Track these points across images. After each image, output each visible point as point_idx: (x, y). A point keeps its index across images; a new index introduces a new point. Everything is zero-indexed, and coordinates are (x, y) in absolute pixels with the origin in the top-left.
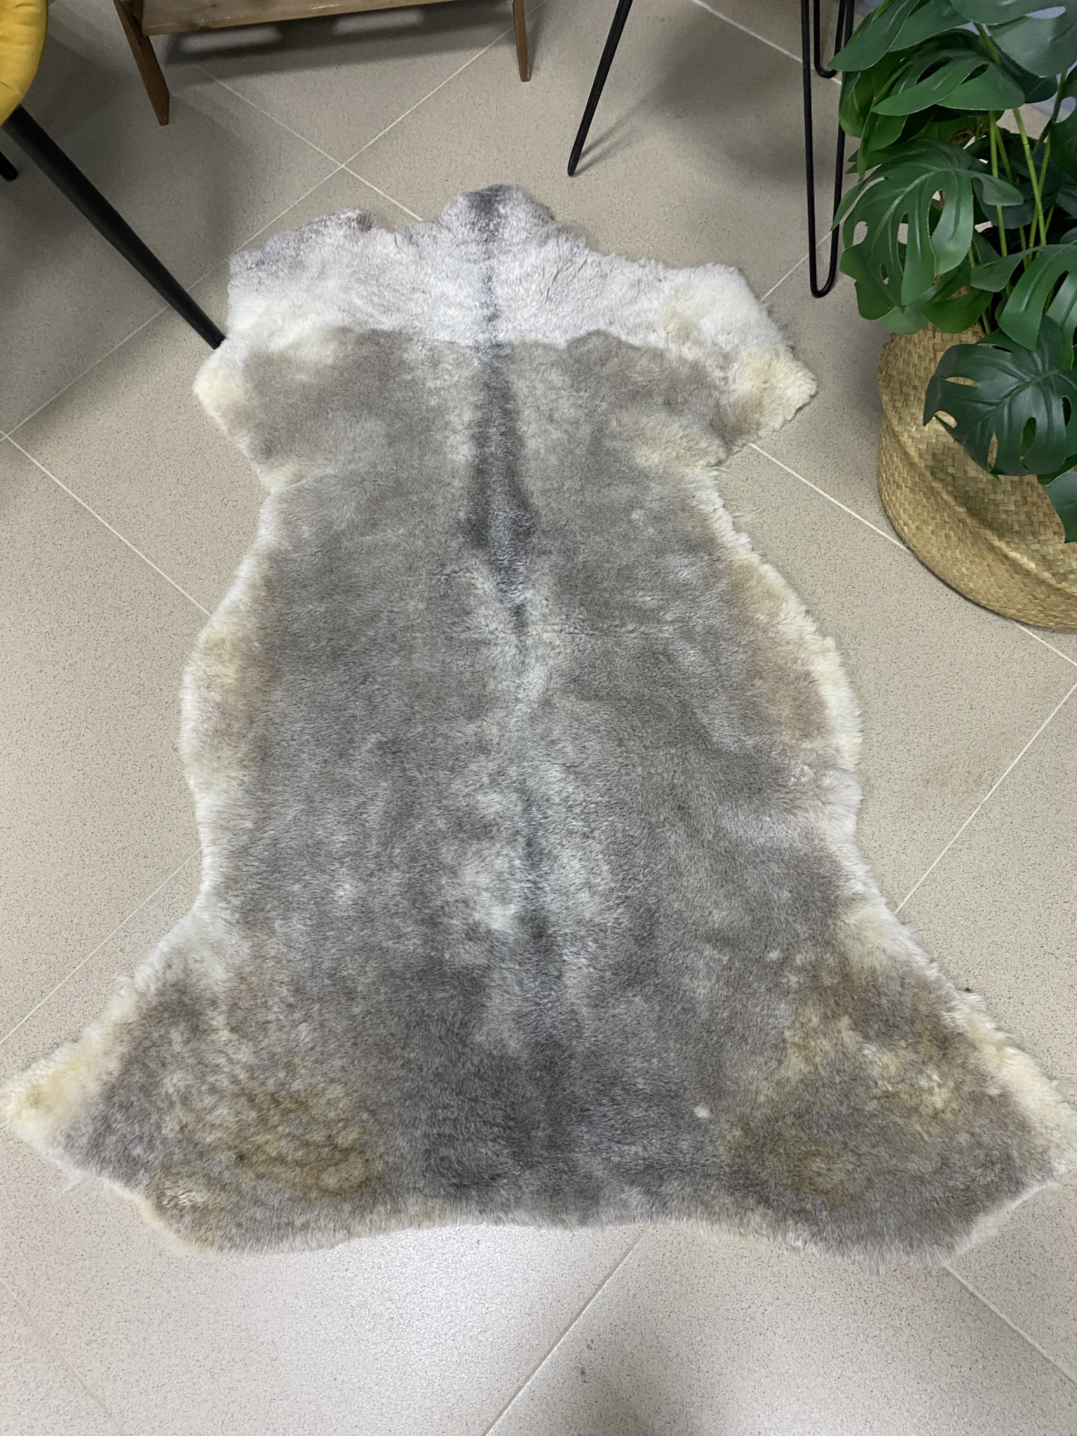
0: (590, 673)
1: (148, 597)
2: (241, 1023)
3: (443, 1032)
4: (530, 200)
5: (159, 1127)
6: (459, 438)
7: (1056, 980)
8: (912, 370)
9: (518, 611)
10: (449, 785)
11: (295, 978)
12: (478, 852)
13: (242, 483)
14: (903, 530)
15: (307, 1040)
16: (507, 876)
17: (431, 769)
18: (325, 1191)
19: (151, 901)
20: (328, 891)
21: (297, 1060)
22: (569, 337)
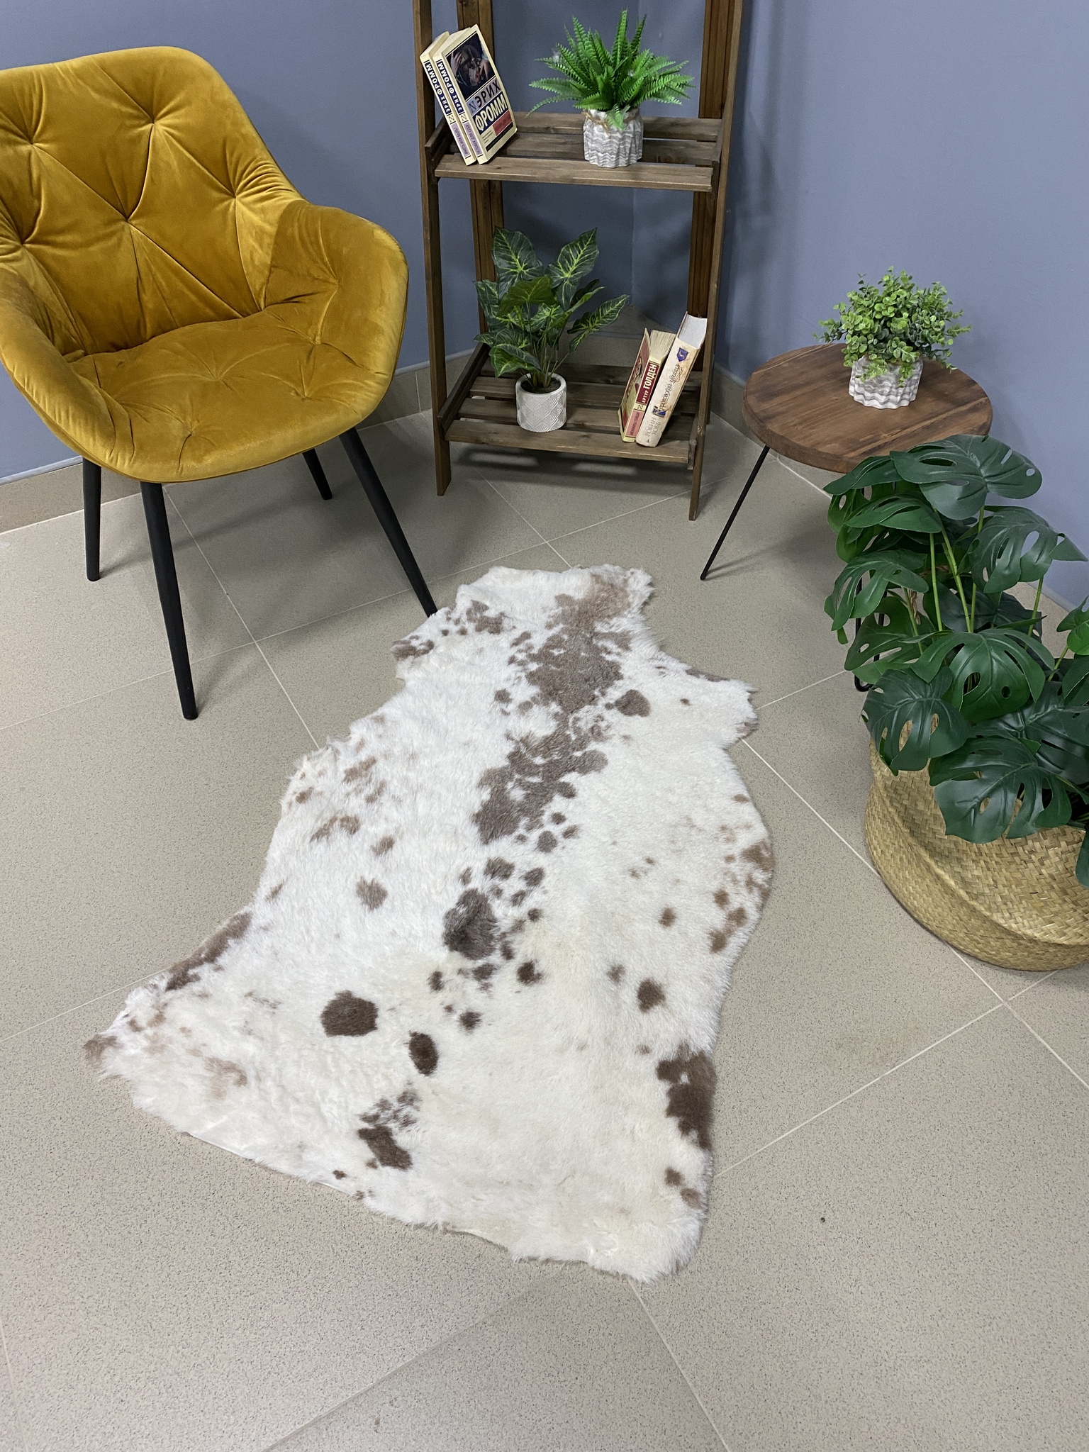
14: (874, 854)
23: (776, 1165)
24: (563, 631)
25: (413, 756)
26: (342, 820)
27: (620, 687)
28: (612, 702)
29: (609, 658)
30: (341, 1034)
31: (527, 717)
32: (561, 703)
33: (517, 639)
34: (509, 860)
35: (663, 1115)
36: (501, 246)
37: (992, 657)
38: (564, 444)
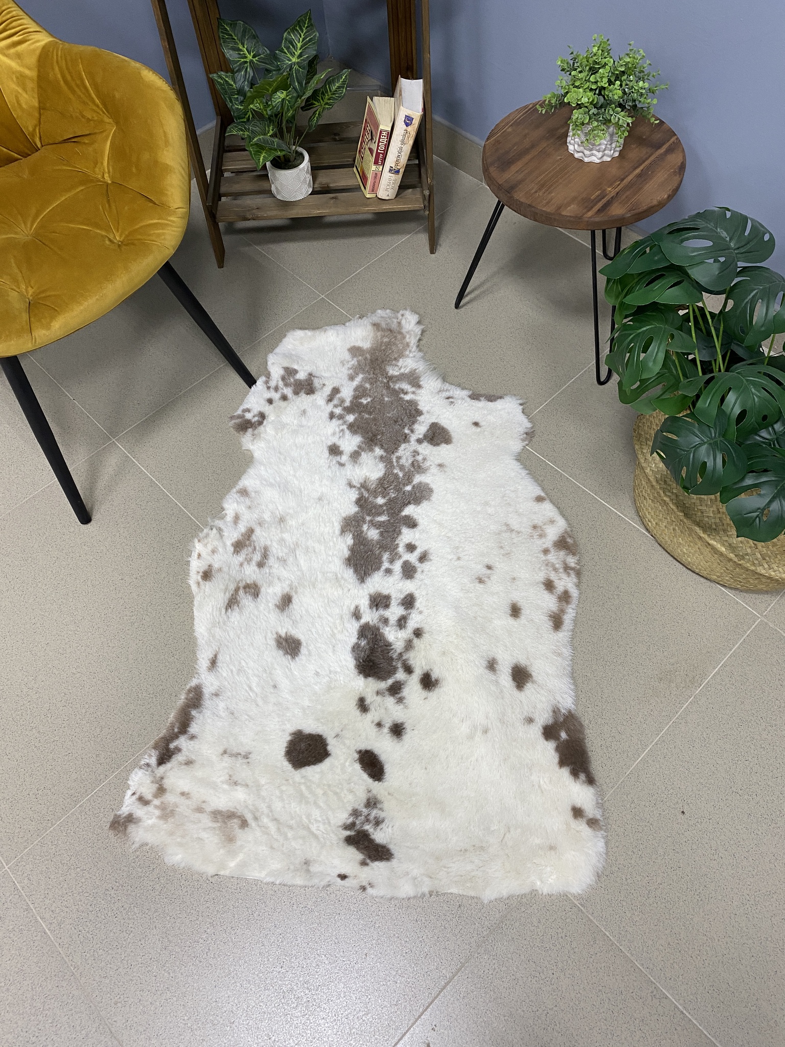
7: (740, 810)
14: (648, 524)
23: (641, 781)
24: (364, 380)
25: (282, 520)
26: (245, 588)
27: (423, 422)
28: (421, 436)
29: (407, 397)
30: (304, 766)
31: (360, 464)
32: (382, 447)
33: (329, 396)
34: (385, 592)
35: (557, 767)
36: (227, 38)
37: (753, 394)
38: (319, 209)
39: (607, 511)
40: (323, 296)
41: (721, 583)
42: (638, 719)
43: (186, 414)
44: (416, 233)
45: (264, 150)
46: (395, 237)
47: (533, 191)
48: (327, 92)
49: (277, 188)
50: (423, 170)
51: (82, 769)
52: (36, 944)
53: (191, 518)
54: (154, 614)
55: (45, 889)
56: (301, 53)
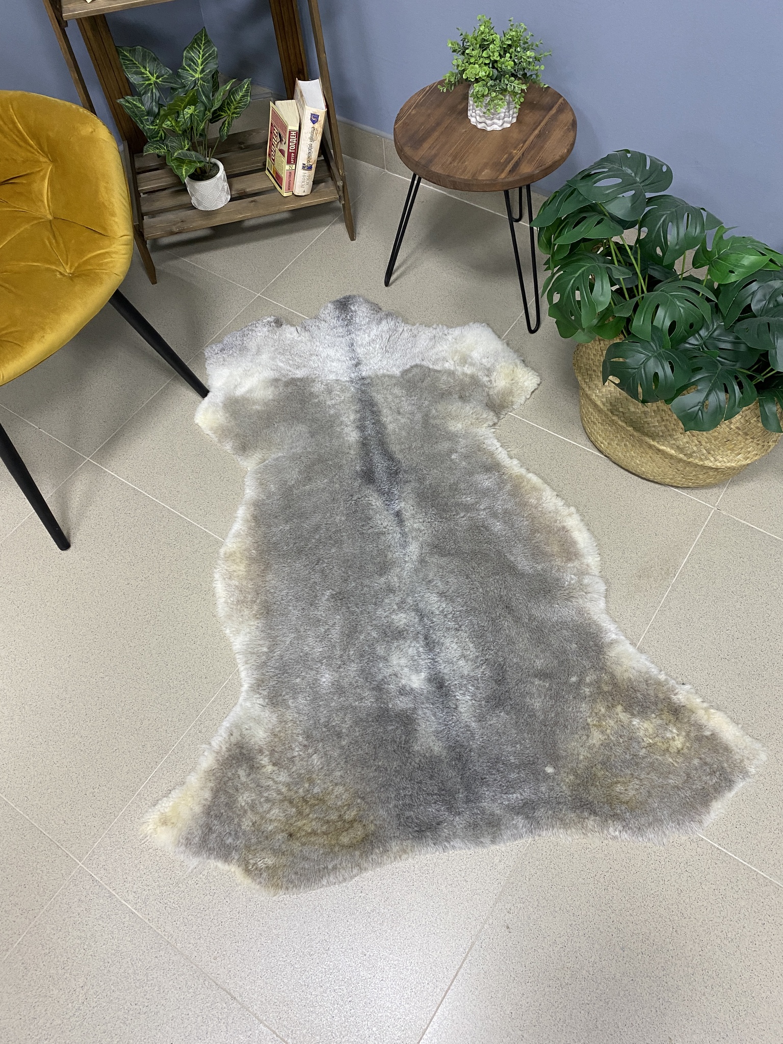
0: (444, 542)
1: (186, 535)
2: (279, 760)
3: (396, 747)
4: (367, 301)
5: (239, 826)
6: (350, 429)
7: (730, 672)
8: (591, 362)
9: (398, 514)
10: (375, 613)
11: (306, 730)
12: (398, 646)
13: (230, 468)
14: (600, 446)
15: (318, 763)
16: (416, 657)
17: (363, 605)
18: (343, 846)
19: (213, 702)
20: (316, 680)
21: (314, 776)
22: (401, 369)
36: (129, 64)
37: (679, 306)
38: (241, 214)
39: (562, 442)
40: (259, 295)
41: (675, 484)
42: (628, 614)
43: (152, 423)
44: (333, 224)
45: (184, 163)
46: (315, 231)
47: (448, 162)
48: (232, 102)
49: (197, 200)
50: (332, 164)
51: (132, 761)
52: (126, 925)
53: (181, 517)
54: (167, 609)
55: (123, 875)
56: (203, 69)
